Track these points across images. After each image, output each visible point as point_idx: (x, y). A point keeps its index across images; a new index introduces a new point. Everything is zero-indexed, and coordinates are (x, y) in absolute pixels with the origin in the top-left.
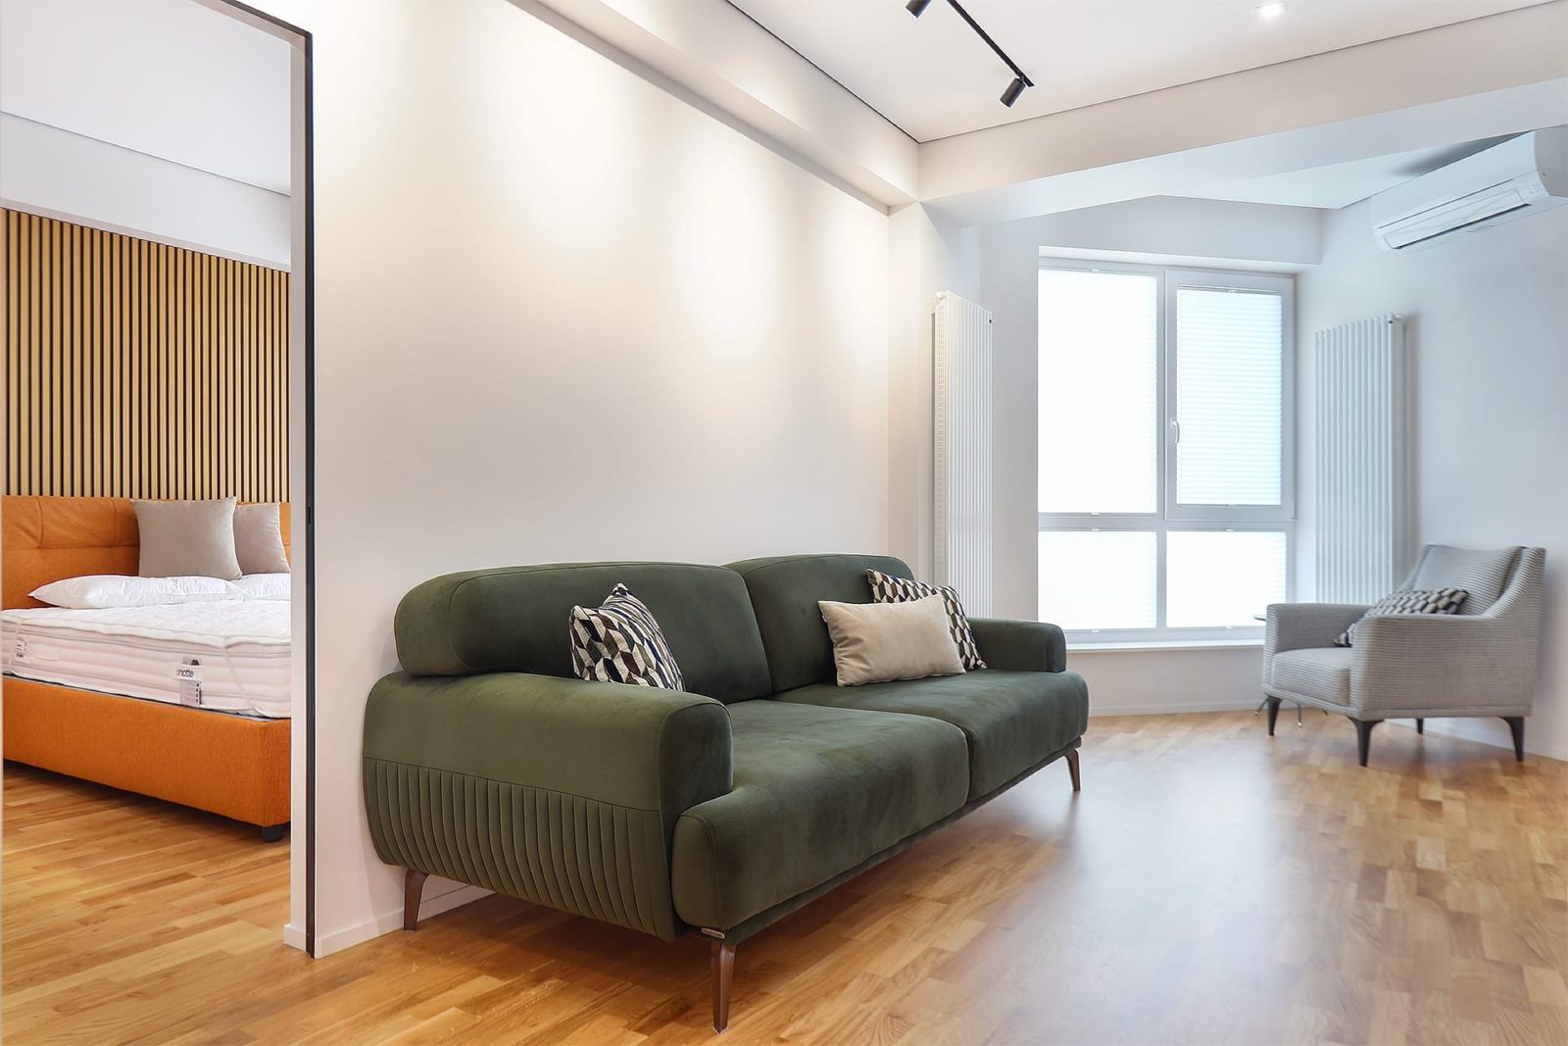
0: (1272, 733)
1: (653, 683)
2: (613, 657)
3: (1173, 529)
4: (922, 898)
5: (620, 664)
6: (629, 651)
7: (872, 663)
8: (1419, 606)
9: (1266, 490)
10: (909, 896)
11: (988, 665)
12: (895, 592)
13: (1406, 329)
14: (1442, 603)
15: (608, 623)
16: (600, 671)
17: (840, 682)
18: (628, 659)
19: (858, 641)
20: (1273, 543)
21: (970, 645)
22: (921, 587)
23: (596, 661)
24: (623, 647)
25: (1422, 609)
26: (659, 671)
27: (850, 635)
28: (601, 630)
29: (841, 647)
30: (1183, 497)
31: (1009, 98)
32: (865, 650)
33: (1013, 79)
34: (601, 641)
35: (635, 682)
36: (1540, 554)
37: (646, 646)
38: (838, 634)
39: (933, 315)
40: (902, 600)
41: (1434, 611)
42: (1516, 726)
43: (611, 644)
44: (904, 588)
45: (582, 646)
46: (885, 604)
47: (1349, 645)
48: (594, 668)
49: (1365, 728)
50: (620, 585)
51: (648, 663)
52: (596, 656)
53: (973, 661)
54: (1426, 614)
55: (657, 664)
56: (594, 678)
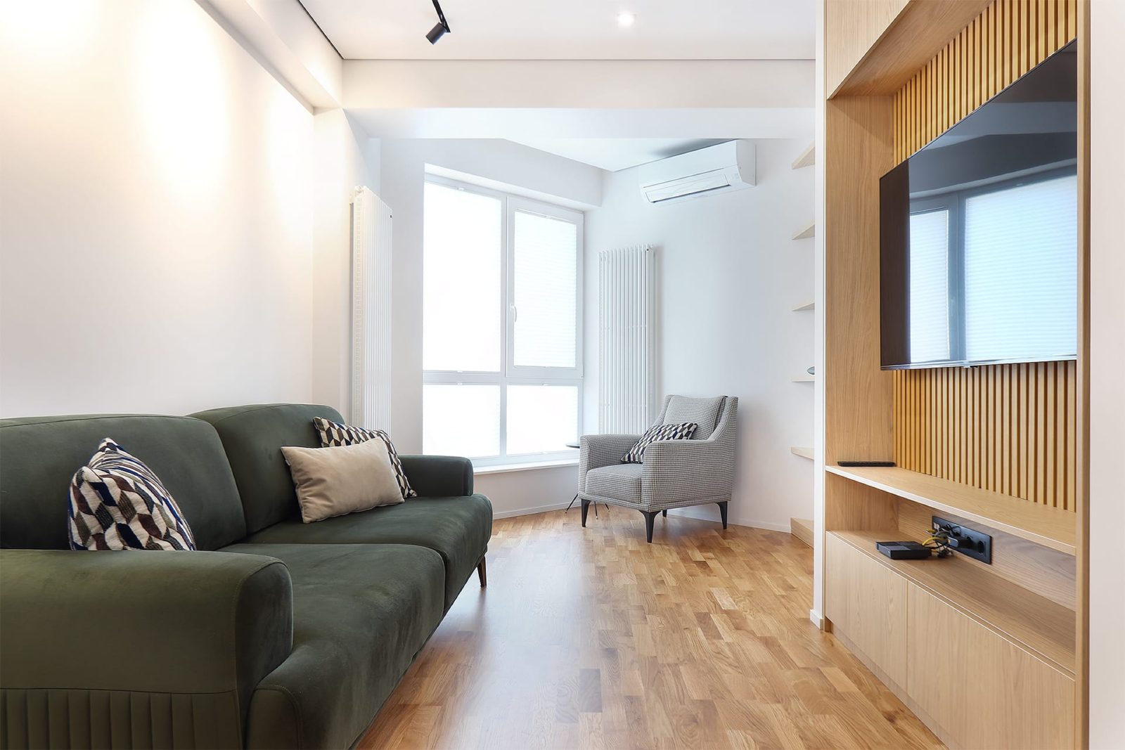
0: (584, 525)
1: (176, 545)
2: (128, 520)
3: (511, 383)
4: (417, 705)
5: (137, 528)
6: (147, 513)
7: (334, 499)
8: (671, 435)
9: (566, 358)
10: (405, 706)
11: (417, 493)
12: (341, 437)
13: (656, 254)
14: (684, 433)
15: (122, 484)
16: (112, 538)
17: (306, 519)
18: (147, 522)
19: (321, 481)
20: (569, 394)
21: (403, 478)
22: (361, 431)
23: (105, 527)
24: (142, 509)
25: (674, 436)
26: (180, 531)
27: (315, 476)
28: (115, 492)
29: (306, 487)
30: (518, 361)
31: (433, 36)
32: (329, 488)
33: (437, 23)
34: (115, 505)
35: (158, 547)
36: (736, 400)
37: (165, 505)
38: (301, 476)
39: (352, 205)
40: (348, 443)
41: (681, 437)
42: (723, 507)
43: (127, 507)
44: (348, 432)
45: (89, 512)
46: (333, 448)
47: (641, 463)
48: (103, 536)
49: (650, 517)
50: (109, 440)
51: (169, 525)
52: (105, 520)
53: (407, 491)
54: (676, 440)
55: (177, 524)
56: (102, 546)
